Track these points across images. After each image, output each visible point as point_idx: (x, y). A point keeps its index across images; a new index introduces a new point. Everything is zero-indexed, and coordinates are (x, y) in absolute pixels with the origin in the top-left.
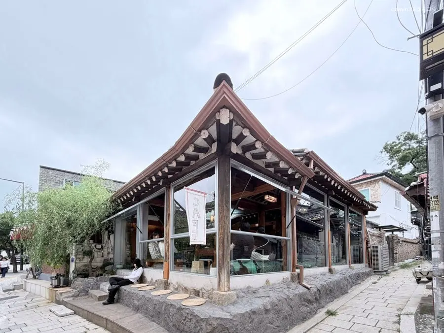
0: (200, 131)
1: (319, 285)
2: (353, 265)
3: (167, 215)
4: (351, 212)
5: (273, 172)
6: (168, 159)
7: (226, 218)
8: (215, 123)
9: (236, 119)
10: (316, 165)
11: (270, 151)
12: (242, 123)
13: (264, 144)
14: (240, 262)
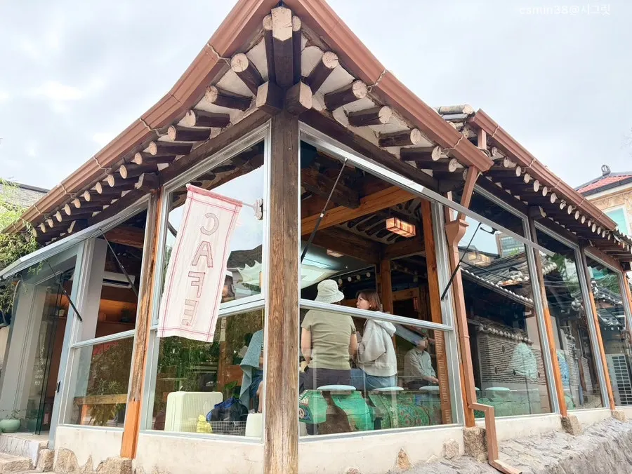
0: (230, 55)
1: (542, 468)
2: (620, 409)
3: (147, 266)
4: (593, 264)
5: (398, 157)
6: (157, 123)
7: (287, 264)
8: (263, 39)
9: (307, 30)
10: (492, 143)
11: (387, 105)
12: (320, 39)
13: (373, 90)
14: (326, 394)
